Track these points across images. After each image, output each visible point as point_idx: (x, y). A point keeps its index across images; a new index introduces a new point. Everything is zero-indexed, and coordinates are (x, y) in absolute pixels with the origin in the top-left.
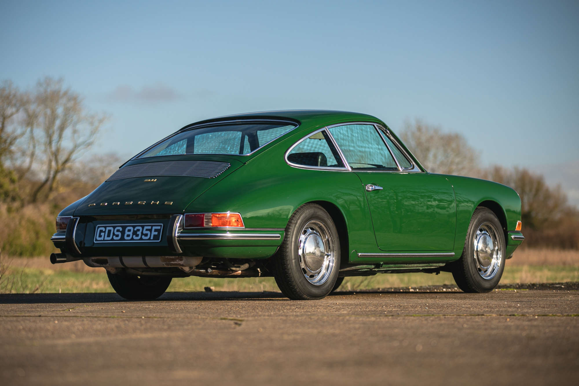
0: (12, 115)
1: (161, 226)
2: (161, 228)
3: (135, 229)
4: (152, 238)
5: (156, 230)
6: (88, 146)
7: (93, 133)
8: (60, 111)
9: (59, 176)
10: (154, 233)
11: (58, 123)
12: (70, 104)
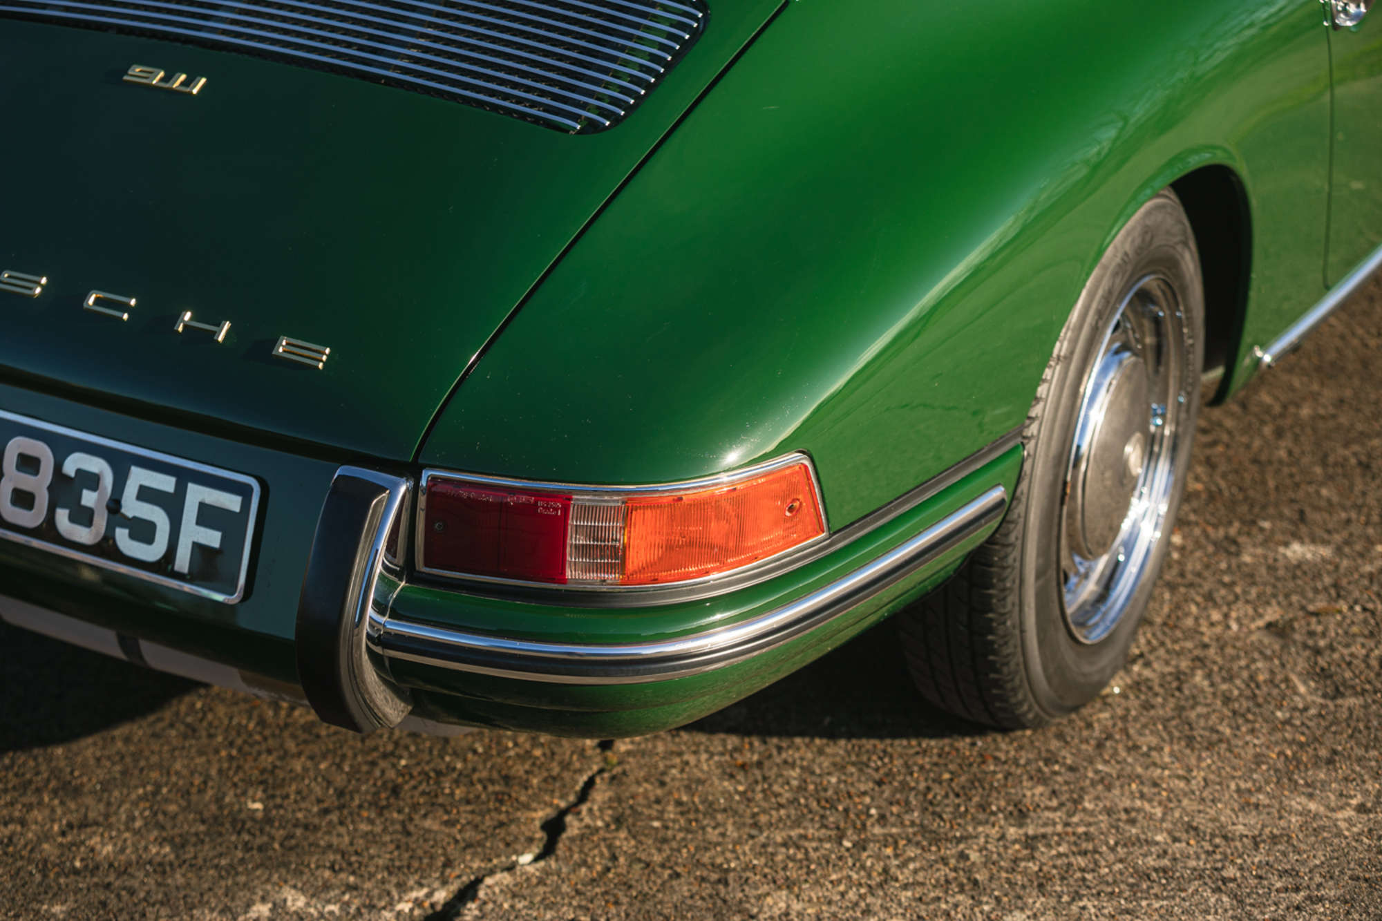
1: (243, 491)
2: (246, 506)
3: (70, 467)
4: (183, 561)
5: (208, 516)
10: (194, 534)
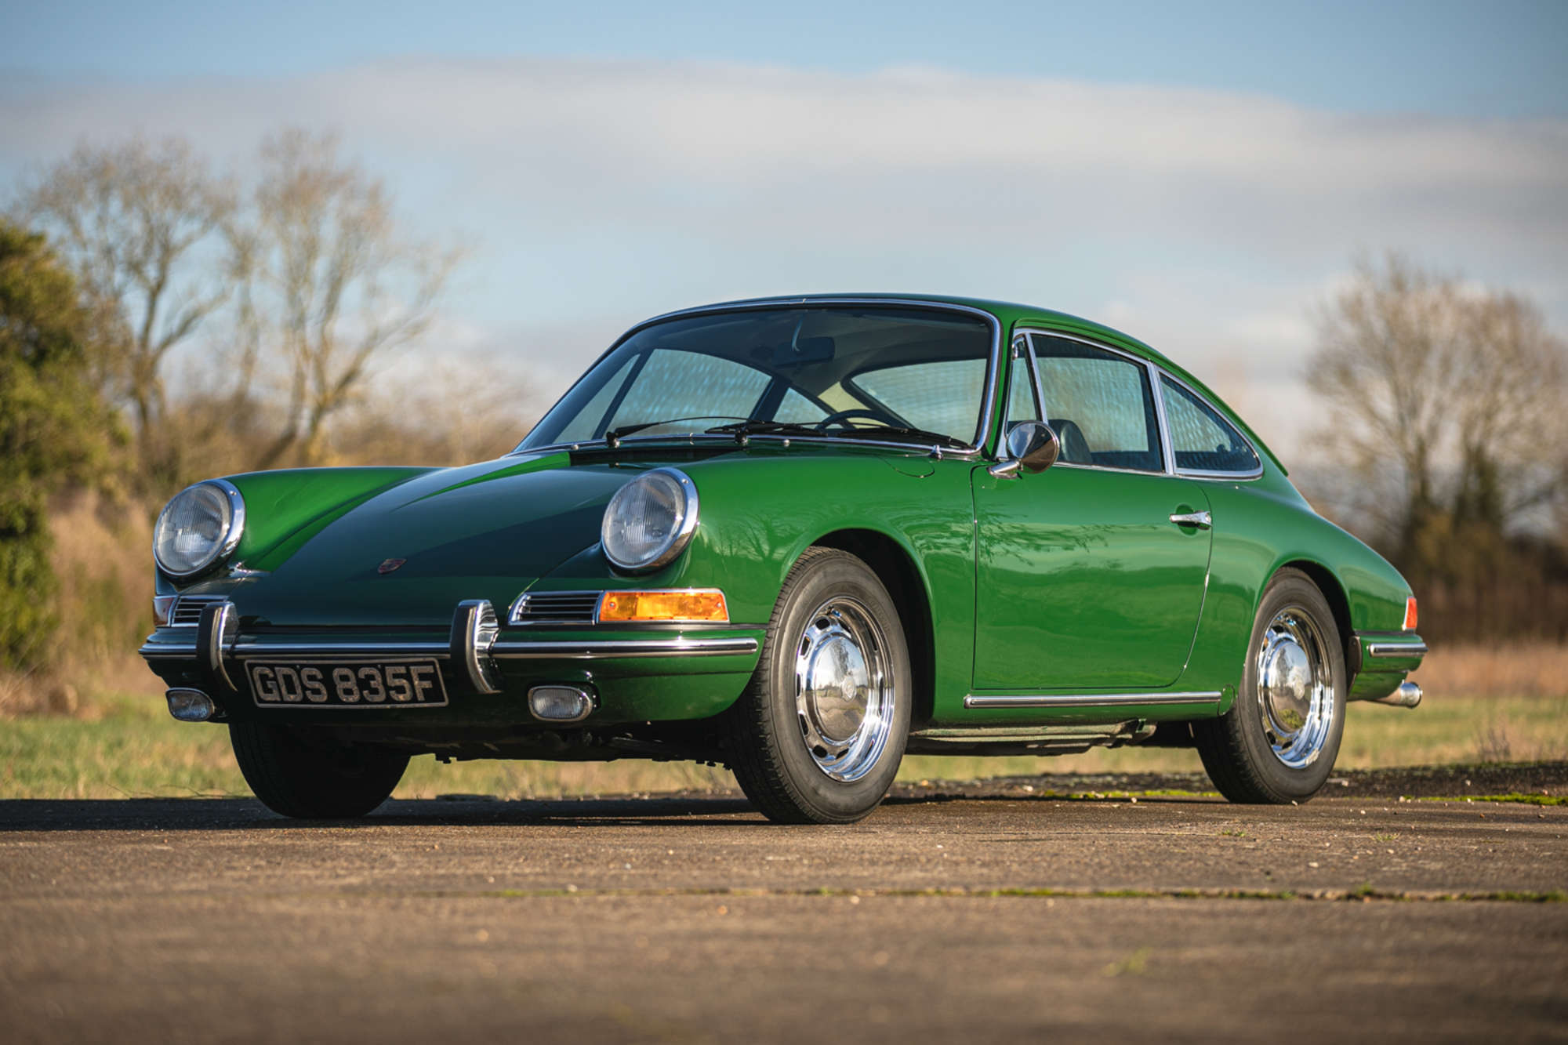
0: (189, 240)
6: (415, 333)
7: (427, 294)
8: (329, 230)
9: (327, 424)
11: (320, 268)
12: (355, 209)
